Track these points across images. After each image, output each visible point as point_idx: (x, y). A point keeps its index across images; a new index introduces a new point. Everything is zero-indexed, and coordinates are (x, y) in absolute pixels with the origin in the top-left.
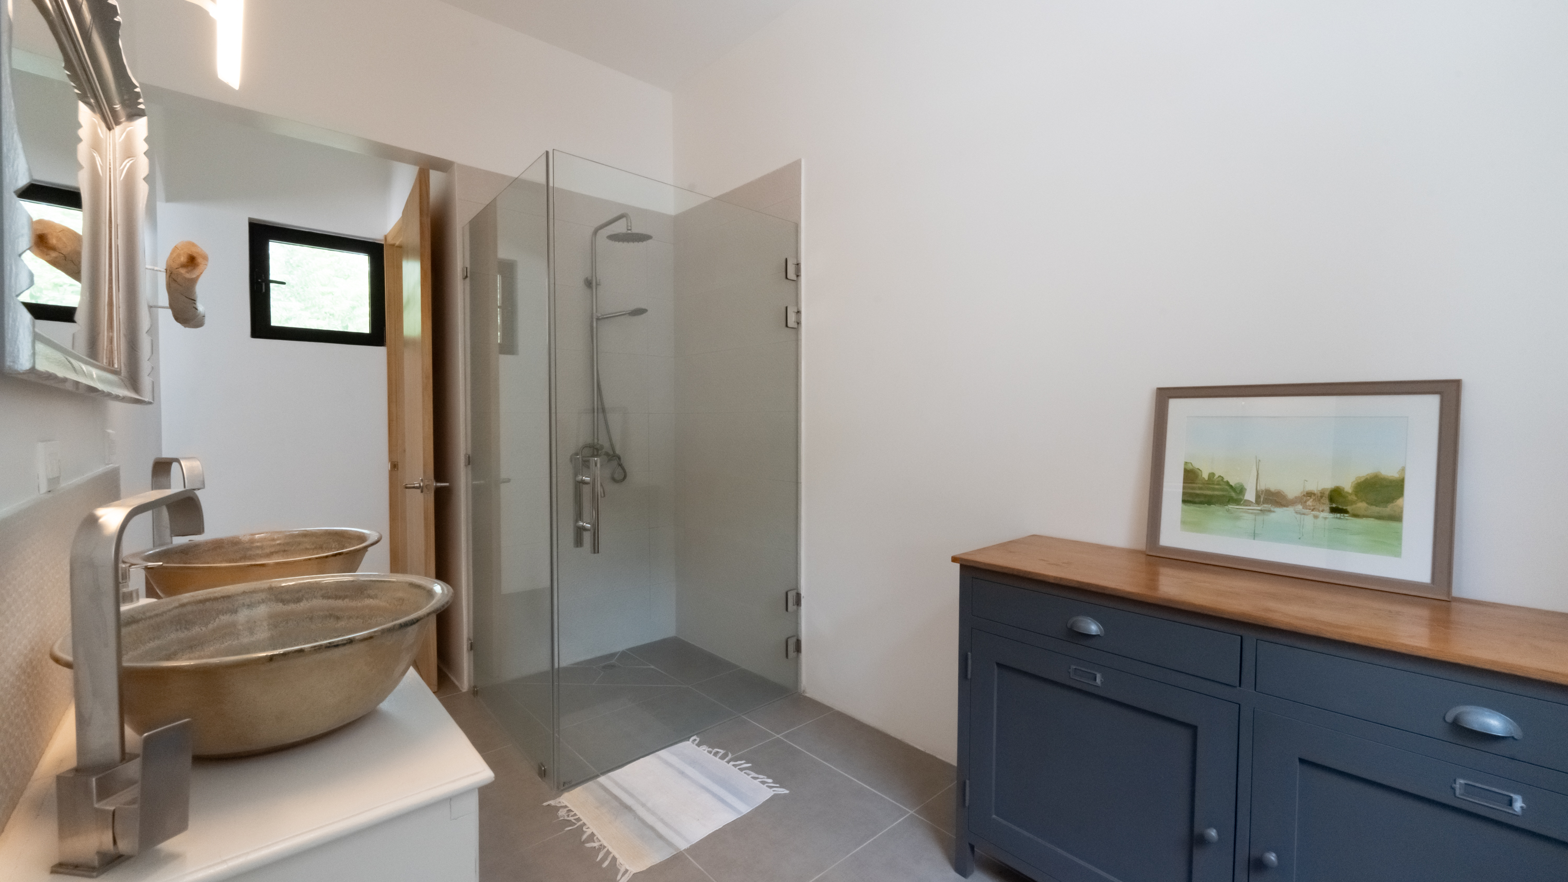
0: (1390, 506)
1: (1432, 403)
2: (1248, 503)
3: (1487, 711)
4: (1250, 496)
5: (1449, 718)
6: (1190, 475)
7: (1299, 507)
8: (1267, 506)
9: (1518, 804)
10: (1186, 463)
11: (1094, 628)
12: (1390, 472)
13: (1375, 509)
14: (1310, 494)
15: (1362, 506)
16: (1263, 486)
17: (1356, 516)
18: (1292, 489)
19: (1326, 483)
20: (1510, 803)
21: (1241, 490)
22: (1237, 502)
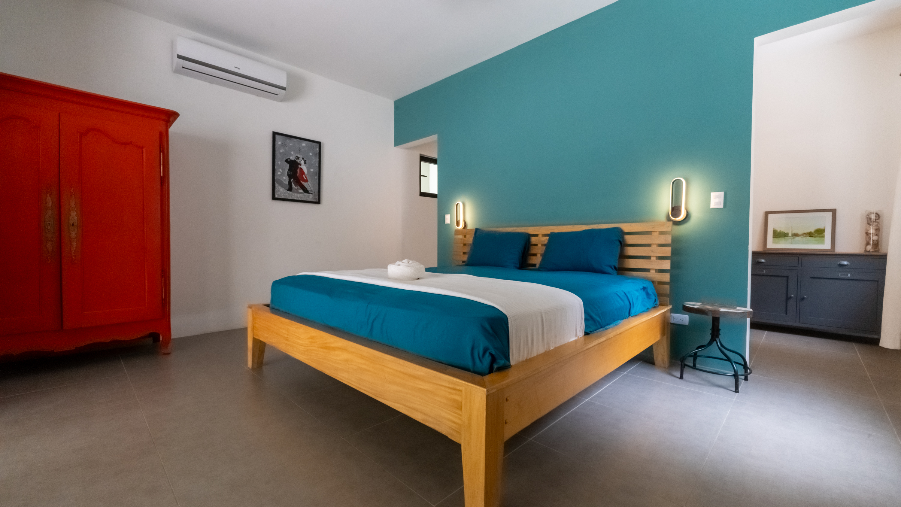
0: (822, 234)
1: (830, 214)
2: (790, 236)
3: (844, 261)
4: (790, 235)
5: (838, 263)
6: (775, 232)
7: (802, 236)
8: (794, 237)
9: (849, 275)
10: (774, 229)
11: (763, 261)
12: (822, 227)
13: (819, 235)
14: (804, 233)
15: (816, 235)
16: (793, 232)
17: (815, 237)
18: (800, 232)
19: (809, 231)
20: (848, 275)
21: (788, 234)
22: (787, 236)
